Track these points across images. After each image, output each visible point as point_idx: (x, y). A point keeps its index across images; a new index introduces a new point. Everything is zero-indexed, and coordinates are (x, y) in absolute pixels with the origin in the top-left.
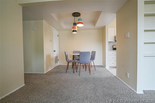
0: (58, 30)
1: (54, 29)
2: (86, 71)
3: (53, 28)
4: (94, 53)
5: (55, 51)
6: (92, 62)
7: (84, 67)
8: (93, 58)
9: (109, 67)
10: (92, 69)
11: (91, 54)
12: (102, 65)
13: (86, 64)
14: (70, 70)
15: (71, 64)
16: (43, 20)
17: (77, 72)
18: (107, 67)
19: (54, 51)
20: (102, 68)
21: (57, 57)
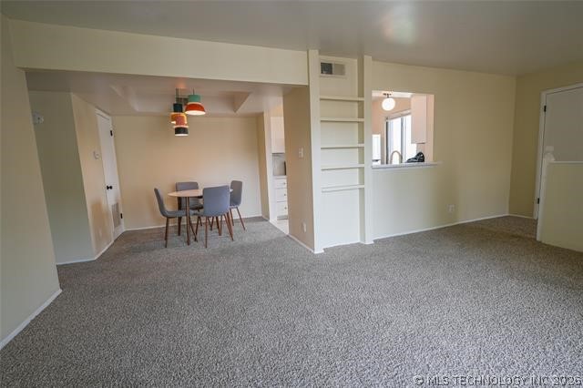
0: (108, 114)
1: (102, 113)
2: (220, 234)
3: (99, 111)
4: (237, 186)
5: (111, 188)
6: (234, 211)
7: (215, 226)
8: (236, 200)
9: (276, 218)
10: (236, 228)
11: (231, 190)
12: (261, 215)
13: (219, 217)
14: (173, 239)
15: (173, 223)
16: (72, 93)
17: (195, 240)
18: (273, 220)
19: (108, 188)
20: (261, 223)
21: (117, 205)
